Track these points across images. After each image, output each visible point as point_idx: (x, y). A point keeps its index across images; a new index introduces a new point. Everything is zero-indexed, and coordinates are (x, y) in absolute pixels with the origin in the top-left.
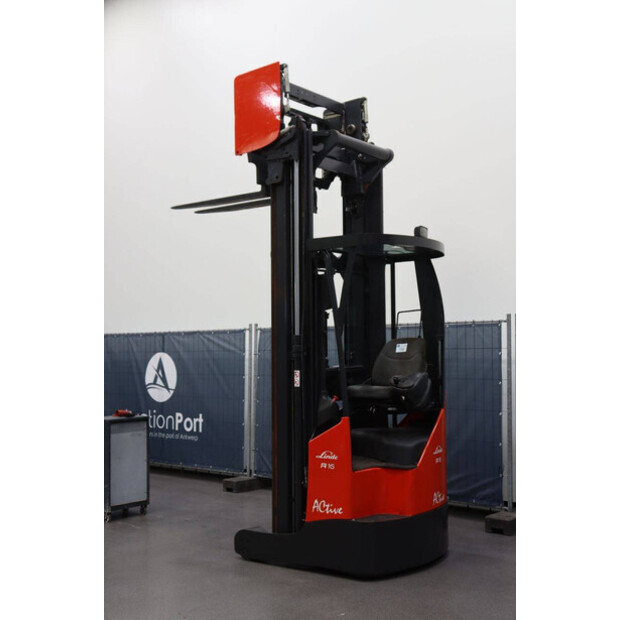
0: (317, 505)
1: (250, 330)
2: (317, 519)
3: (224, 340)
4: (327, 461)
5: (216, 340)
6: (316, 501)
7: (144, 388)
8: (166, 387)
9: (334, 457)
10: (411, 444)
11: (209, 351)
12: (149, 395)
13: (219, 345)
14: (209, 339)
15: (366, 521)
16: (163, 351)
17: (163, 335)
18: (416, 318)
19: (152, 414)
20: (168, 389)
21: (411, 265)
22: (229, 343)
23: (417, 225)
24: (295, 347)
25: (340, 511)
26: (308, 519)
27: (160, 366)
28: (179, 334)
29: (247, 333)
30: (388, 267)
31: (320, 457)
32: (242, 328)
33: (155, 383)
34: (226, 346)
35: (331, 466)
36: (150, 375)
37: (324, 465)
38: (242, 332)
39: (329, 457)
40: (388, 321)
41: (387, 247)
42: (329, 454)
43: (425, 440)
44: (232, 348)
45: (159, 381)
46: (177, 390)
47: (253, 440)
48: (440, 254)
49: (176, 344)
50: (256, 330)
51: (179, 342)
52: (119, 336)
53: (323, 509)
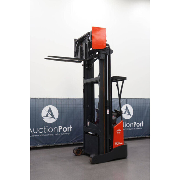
0: (116, 143)
4: (119, 132)
6: (116, 142)
9: (120, 130)
25: (122, 143)
31: (117, 131)
35: (120, 133)
37: (118, 133)
39: (119, 131)
42: (119, 130)
53: (118, 144)
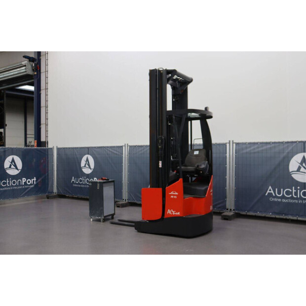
0: (169, 212)
1: (125, 146)
2: (170, 216)
3: (114, 150)
4: (174, 195)
5: (111, 150)
6: (169, 210)
7: (81, 168)
8: (90, 168)
9: (177, 194)
10: (203, 188)
11: (107, 154)
12: (83, 171)
13: (112, 152)
14: (108, 150)
15: (189, 217)
16: (88, 154)
17: (88, 148)
18: (201, 142)
19: (84, 178)
20: (91, 169)
21: (199, 121)
22: (116, 151)
23: (206, 106)
24: (160, 152)
25: (179, 213)
26: (165, 217)
27: (87, 160)
28: (95, 147)
29: (124, 147)
30: (189, 122)
31: (171, 194)
32: (122, 145)
33: (85, 166)
34: (115, 152)
35: (175, 197)
36: (83, 163)
37: (172, 197)
38: (122, 147)
40: (190, 143)
41: (189, 114)
42: (174, 192)
43: (207, 187)
44: (117, 153)
45: (87, 166)
46: (94, 169)
47: (126, 188)
48: (211, 117)
49: (94, 151)
50: (128, 146)
51: (95, 151)
52: (69, 148)
53: (172, 213)
